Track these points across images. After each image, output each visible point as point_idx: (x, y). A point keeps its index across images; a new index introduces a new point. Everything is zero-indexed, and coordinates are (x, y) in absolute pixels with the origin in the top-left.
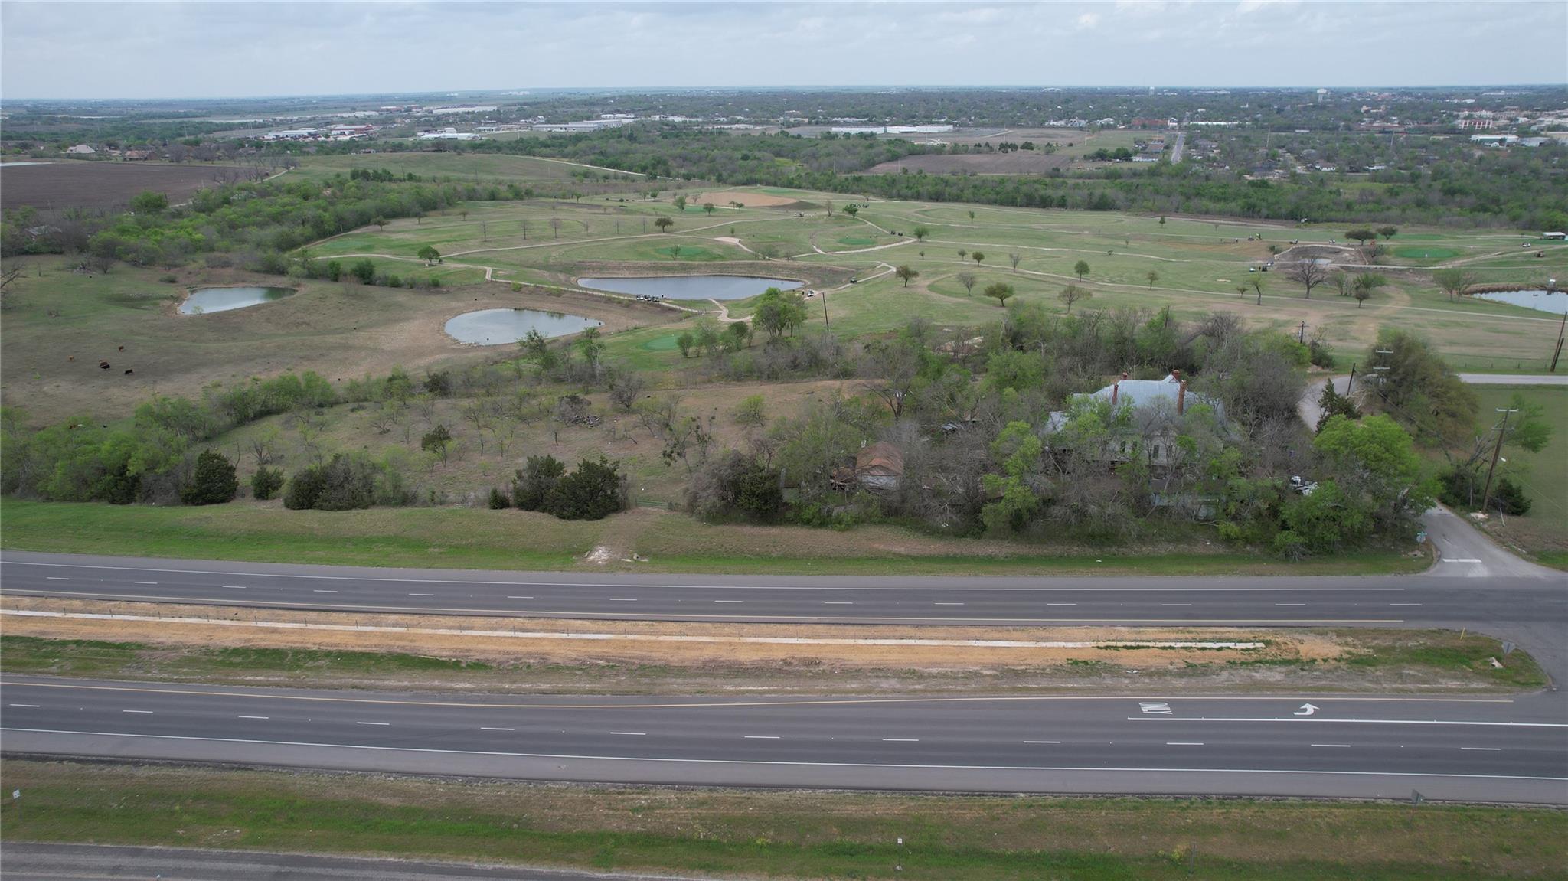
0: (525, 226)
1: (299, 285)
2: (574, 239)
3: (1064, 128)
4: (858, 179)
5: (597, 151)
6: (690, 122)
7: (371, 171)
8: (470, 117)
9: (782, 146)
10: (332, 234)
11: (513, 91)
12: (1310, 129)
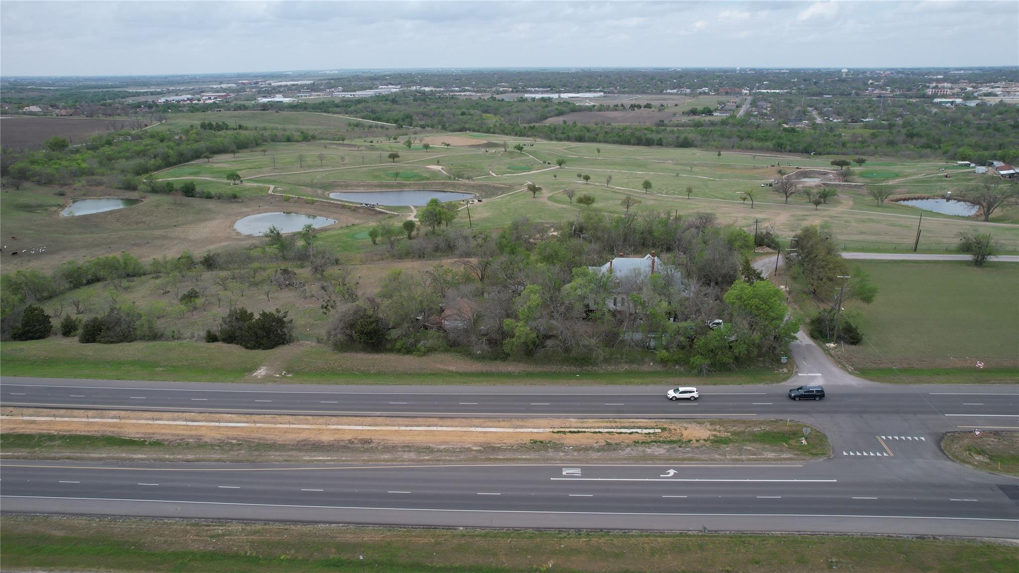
0: (302, 158)
1: (144, 197)
2: (334, 167)
3: (676, 94)
4: (532, 128)
5: (369, 110)
6: (435, 91)
7: (214, 124)
8: (294, 87)
9: (490, 106)
10: (175, 164)
12: (833, 95)
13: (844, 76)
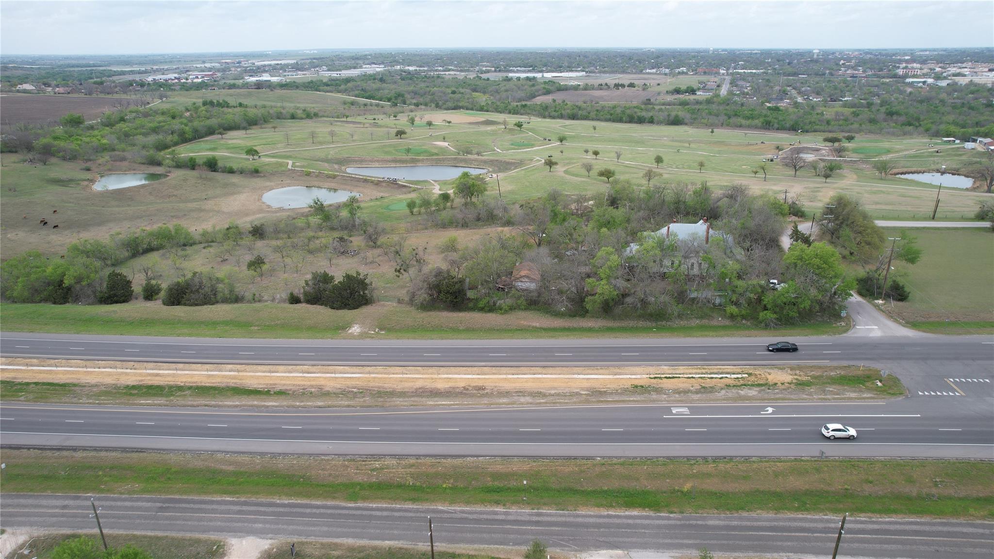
0: (313, 135)
1: (170, 172)
2: (344, 143)
3: (655, 74)
4: (525, 106)
5: (360, 88)
6: (420, 70)
7: (215, 101)
8: (278, 67)
9: (477, 85)
10: (191, 140)
11: (307, 50)
12: (808, 75)
13: (815, 56)
